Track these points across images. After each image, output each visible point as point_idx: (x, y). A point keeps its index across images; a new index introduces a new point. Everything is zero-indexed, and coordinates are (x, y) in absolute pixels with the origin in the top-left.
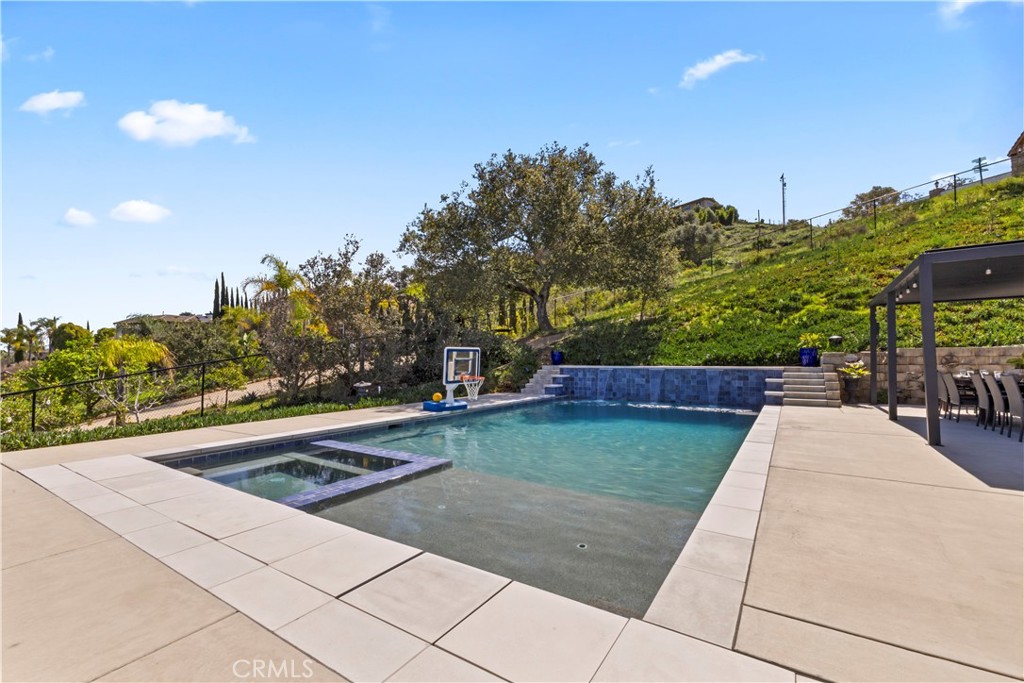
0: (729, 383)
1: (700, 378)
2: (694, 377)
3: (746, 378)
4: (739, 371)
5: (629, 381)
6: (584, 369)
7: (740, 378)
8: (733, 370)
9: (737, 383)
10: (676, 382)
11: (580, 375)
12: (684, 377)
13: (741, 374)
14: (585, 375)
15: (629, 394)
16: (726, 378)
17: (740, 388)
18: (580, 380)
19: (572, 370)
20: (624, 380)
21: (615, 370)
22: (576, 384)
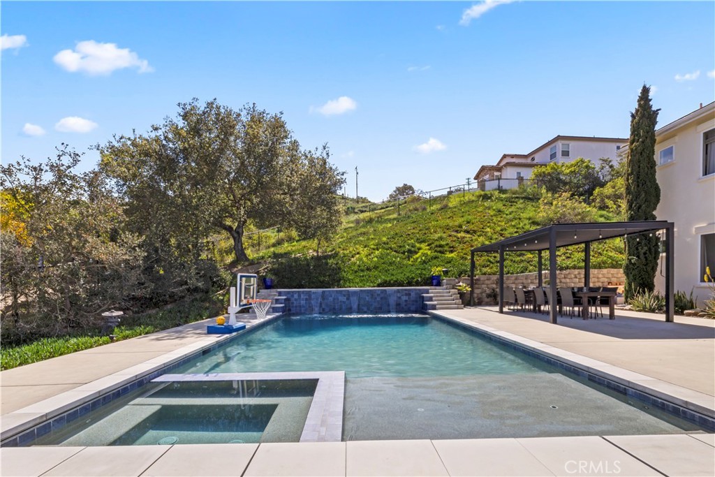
0: (400, 298)
1: (382, 295)
2: (378, 295)
3: (410, 294)
4: (406, 290)
5: (334, 299)
6: (298, 292)
7: (406, 295)
8: (402, 290)
9: (404, 298)
10: (367, 298)
11: (296, 296)
12: (372, 295)
13: (407, 292)
14: (299, 296)
15: (334, 309)
16: (399, 295)
17: (406, 301)
18: (296, 300)
19: (289, 292)
20: (331, 299)
21: (324, 292)
22: (293, 303)
